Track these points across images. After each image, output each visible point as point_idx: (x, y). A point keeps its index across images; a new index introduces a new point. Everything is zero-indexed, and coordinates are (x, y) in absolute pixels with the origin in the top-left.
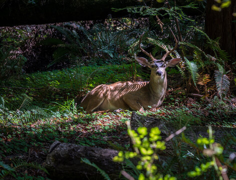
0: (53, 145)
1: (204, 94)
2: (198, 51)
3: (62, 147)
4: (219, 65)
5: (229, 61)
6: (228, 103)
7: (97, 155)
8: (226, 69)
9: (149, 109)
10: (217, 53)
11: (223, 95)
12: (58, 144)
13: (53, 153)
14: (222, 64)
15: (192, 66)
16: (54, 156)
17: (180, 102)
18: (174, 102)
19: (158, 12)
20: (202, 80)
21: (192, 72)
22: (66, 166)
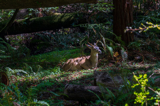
0: (66, 86)
1: (116, 61)
2: (112, 42)
3: (70, 86)
4: (122, 48)
5: (126, 46)
6: (128, 64)
7: (86, 89)
8: (125, 49)
9: (93, 68)
10: (120, 42)
11: (125, 61)
12: (68, 85)
13: (67, 89)
14: (123, 47)
15: (110, 49)
16: (67, 90)
17: (106, 65)
18: (103, 65)
19: (94, 26)
20: (115, 55)
21: (111, 51)
22: (73, 94)
